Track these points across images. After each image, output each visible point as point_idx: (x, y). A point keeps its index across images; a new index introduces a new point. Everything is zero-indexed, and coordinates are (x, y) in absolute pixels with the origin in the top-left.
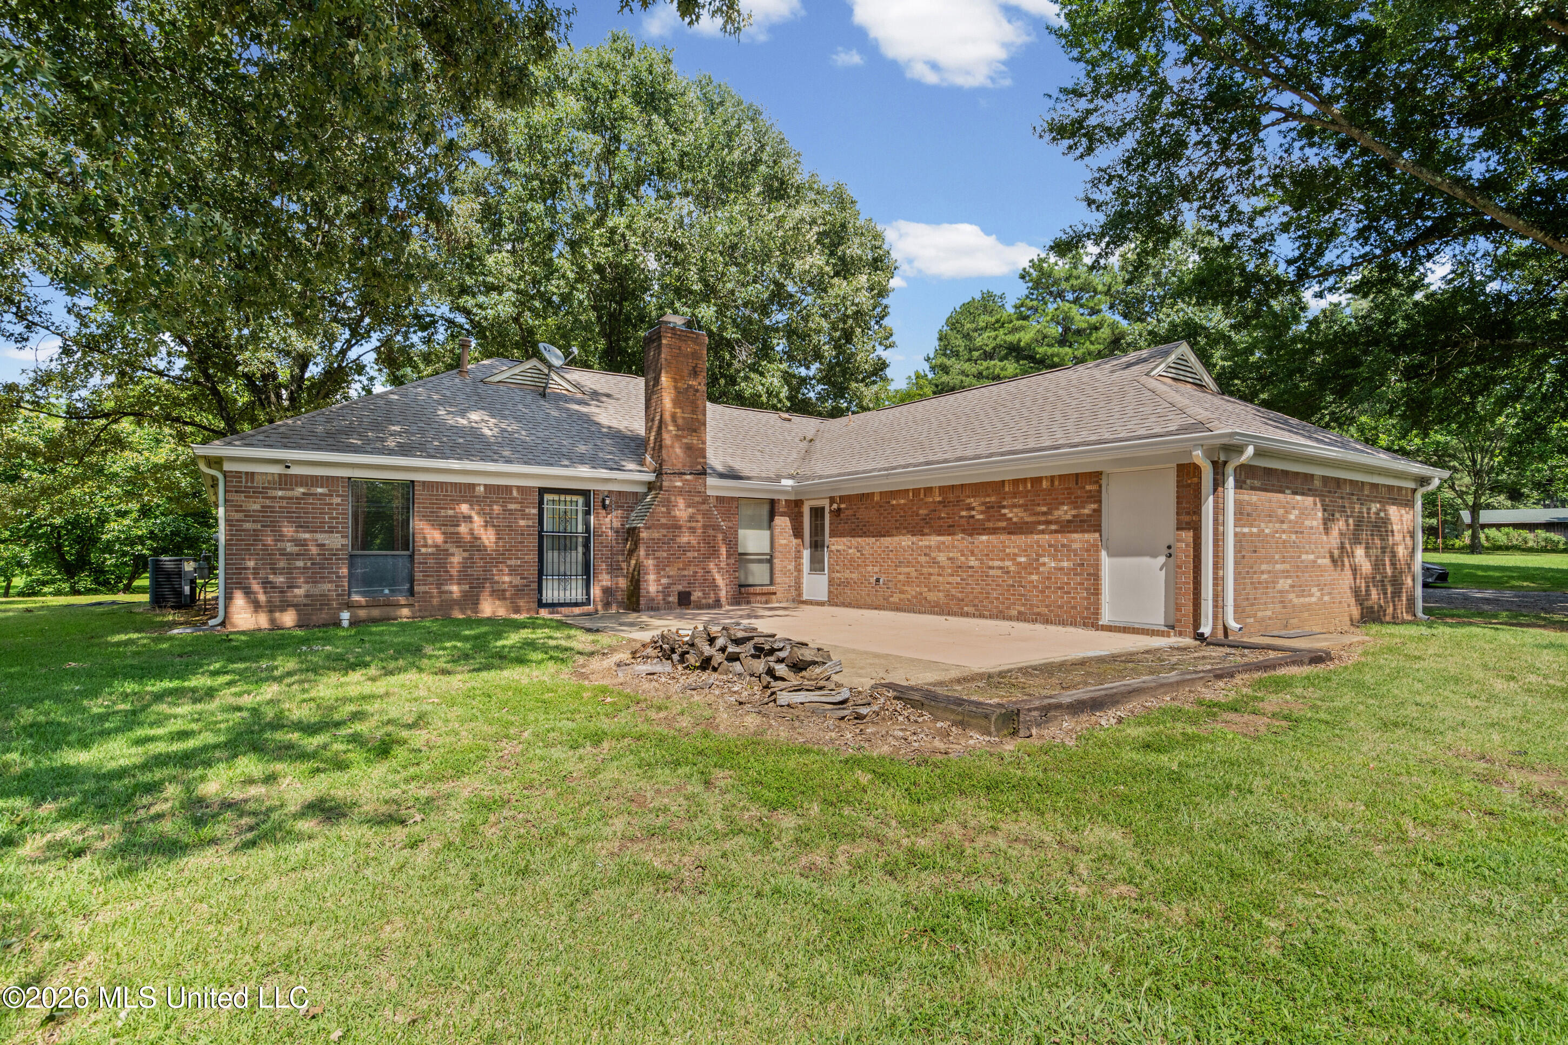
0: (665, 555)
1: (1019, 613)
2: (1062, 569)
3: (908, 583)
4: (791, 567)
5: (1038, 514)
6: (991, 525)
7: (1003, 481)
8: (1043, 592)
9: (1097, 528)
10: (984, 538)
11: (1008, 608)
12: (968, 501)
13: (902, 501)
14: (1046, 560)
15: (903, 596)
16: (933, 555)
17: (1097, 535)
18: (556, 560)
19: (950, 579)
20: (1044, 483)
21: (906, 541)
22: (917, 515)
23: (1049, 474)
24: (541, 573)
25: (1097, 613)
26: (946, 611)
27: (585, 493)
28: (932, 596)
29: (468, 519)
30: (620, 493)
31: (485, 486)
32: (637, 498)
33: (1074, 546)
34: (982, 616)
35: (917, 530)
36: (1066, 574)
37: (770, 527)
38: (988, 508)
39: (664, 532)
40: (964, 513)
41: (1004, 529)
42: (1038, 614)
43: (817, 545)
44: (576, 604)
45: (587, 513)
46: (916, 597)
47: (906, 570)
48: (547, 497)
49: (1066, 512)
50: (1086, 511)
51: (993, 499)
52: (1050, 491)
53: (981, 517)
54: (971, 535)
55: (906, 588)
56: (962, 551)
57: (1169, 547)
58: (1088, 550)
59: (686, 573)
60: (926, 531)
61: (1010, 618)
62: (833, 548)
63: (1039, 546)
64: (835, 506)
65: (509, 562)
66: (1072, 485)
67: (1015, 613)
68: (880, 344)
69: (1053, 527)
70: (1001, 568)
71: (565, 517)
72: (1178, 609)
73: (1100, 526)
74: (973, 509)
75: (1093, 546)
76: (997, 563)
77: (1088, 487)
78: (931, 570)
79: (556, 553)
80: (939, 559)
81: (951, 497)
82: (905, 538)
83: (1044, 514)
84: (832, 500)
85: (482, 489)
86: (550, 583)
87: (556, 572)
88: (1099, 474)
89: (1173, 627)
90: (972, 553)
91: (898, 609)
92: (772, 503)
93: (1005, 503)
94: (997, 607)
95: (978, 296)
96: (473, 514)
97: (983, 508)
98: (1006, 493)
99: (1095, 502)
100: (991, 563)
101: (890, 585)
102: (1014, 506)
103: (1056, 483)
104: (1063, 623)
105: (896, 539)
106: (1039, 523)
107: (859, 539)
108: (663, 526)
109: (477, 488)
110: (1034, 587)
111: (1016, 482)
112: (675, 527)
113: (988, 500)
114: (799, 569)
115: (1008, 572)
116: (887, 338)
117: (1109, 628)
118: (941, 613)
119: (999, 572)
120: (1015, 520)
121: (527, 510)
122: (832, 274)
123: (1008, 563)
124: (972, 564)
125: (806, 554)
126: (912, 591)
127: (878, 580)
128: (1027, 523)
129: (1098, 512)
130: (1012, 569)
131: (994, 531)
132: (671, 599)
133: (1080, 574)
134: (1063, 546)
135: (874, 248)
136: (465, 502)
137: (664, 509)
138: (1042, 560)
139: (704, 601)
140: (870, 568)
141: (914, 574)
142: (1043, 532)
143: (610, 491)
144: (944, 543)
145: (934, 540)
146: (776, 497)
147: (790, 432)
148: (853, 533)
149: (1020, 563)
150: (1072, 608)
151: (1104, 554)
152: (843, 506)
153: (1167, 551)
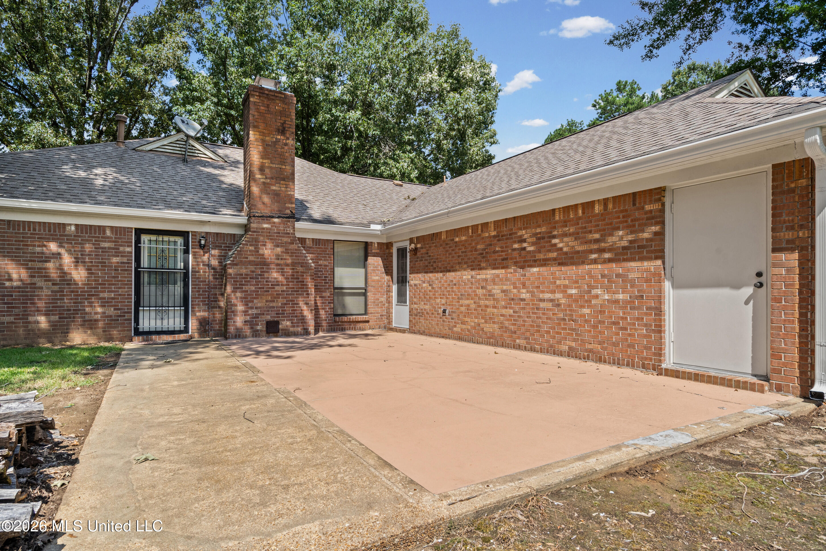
0: (253, 288)
1: (570, 348)
2: (617, 301)
3: (468, 314)
4: (383, 299)
5: (590, 242)
6: (541, 256)
7: (554, 210)
8: (595, 327)
9: (660, 255)
10: (535, 270)
11: (559, 343)
12: (520, 233)
13: (464, 238)
14: (599, 291)
15: (464, 327)
16: (489, 287)
17: (659, 262)
18: (153, 293)
19: (504, 311)
20: (597, 207)
21: (466, 275)
22: (476, 250)
23: (601, 197)
24: (138, 304)
25: (659, 353)
26: (500, 343)
27: (184, 234)
28: (488, 328)
29: (58, 256)
30: (217, 234)
31: (77, 226)
32: (235, 239)
33: (631, 276)
34: (533, 350)
35: (476, 266)
36: (621, 308)
37: (365, 266)
38: (539, 239)
39: (252, 268)
40: (516, 246)
41: (555, 259)
42: (591, 351)
43: (402, 281)
44: (173, 332)
45: (186, 252)
46: (474, 328)
47: (467, 302)
48: (145, 238)
49: (621, 238)
50: (646, 235)
51: (544, 229)
52: (602, 216)
53: (531, 248)
54: (522, 267)
55: (466, 319)
56: (514, 284)
57: (759, 274)
58: (648, 281)
59: (274, 304)
60: (483, 265)
61: (561, 354)
62: (412, 282)
63: (591, 277)
64: (413, 246)
65: (102, 295)
66: (628, 206)
67: (565, 348)
68: (487, 142)
69: (607, 255)
70: (552, 300)
71: (162, 255)
72: (775, 355)
73: (663, 251)
74: (524, 241)
75: (654, 274)
76: (547, 296)
77: (648, 207)
78: (487, 303)
79: (153, 287)
80: (494, 291)
81: (505, 230)
82: (465, 273)
83: (597, 241)
84: (411, 240)
85: (73, 228)
86: (147, 314)
87: (153, 303)
88: (661, 191)
89: (766, 379)
90: (524, 285)
91: (460, 339)
92: (367, 245)
93: (555, 233)
94: (548, 341)
95: (565, 124)
96: (62, 251)
97: (534, 239)
98: (556, 222)
99: (656, 224)
100: (541, 296)
101: (454, 316)
102: (565, 235)
103: (610, 206)
104: (618, 363)
105: (458, 273)
106: (591, 252)
107: (431, 275)
108: (251, 263)
109: (68, 228)
110: (586, 321)
111: (566, 209)
112: (264, 264)
113: (538, 230)
114: (389, 302)
115: (559, 305)
116: (492, 137)
117: (676, 374)
118: (495, 345)
119: (549, 305)
120: (565, 249)
121: (121, 249)
122: (448, 89)
123: (558, 296)
124: (523, 296)
125: (395, 288)
126: (472, 322)
127: (444, 311)
128: (578, 252)
129: (660, 235)
130: (563, 301)
131: (544, 263)
132: (259, 328)
133: (639, 308)
134: (618, 276)
135: (483, 75)
136: (54, 240)
137: (252, 248)
138: (594, 292)
139: (292, 329)
140: (438, 301)
141: (473, 306)
142: (595, 262)
143: (207, 233)
144: (498, 276)
145: (489, 273)
146: (369, 240)
147: (397, 193)
148: (427, 270)
149: (571, 296)
150: (629, 346)
151: (667, 285)
152: (419, 246)
153: (756, 280)
